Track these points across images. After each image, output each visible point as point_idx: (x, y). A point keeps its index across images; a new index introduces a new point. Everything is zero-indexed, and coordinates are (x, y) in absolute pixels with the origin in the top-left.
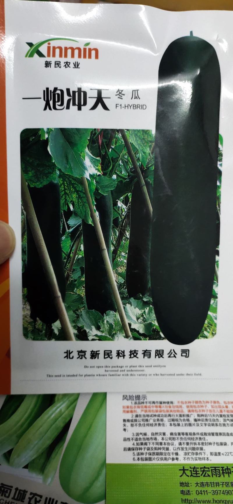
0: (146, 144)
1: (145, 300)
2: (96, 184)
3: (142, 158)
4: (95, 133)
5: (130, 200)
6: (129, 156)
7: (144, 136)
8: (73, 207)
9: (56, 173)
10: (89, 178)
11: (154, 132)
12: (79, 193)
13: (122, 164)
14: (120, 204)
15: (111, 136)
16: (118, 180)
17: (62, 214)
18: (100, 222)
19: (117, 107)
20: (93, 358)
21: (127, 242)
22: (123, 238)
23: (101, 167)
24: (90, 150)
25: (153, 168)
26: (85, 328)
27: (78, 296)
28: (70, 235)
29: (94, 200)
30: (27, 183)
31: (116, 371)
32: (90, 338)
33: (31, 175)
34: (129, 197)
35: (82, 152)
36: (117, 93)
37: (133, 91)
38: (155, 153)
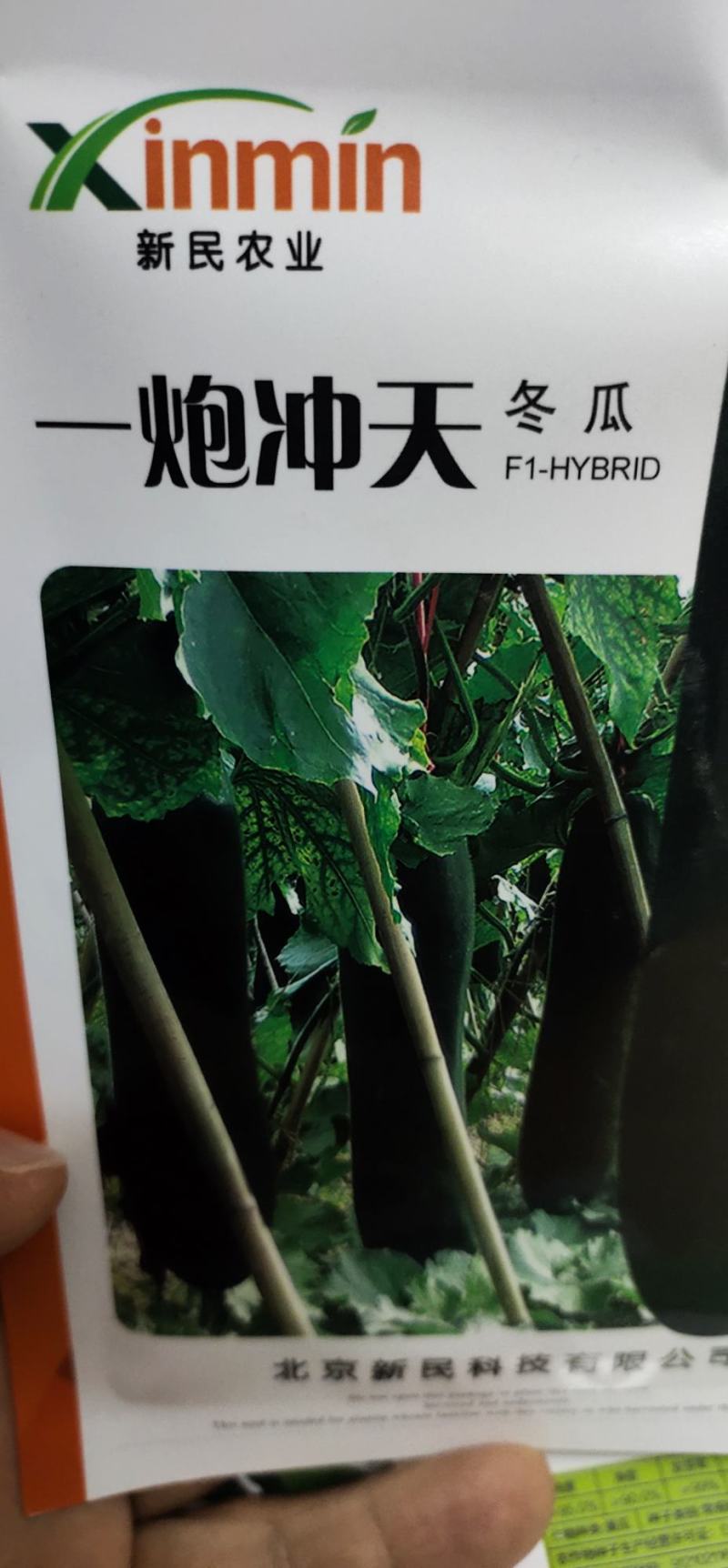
0: (644, 641)
1: (590, 1215)
2: (401, 809)
3: (620, 702)
4: (401, 595)
5: (554, 878)
6: (559, 695)
7: (637, 607)
8: (299, 897)
9: (219, 761)
10: (370, 787)
11: (686, 587)
12: (328, 843)
13: (527, 730)
14: (507, 891)
15: (474, 610)
16: (502, 794)
17: (254, 928)
18: (417, 960)
19: (512, 472)
21: (530, 1033)
22: (513, 1016)
23: (425, 742)
24: (374, 669)
25: (669, 746)
26: (353, 1304)
27: (325, 1209)
28: (289, 1005)
29: (391, 875)
30: (89, 800)
32: (371, 1329)
33: (104, 766)
34: (552, 865)
35: (337, 678)
36: (515, 399)
37: (597, 389)
38: (685, 684)
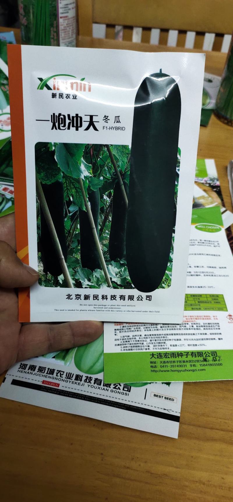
0: (124, 155)
1: (122, 262)
2: (88, 183)
3: (121, 165)
4: (88, 147)
5: (112, 195)
6: (112, 164)
7: (123, 150)
8: (72, 198)
9: (60, 174)
10: (83, 179)
11: (130, 147)
12: (77, 189)
13: (107, 170)
14: (105, 197)
15: (99, 150)
16: (104, 180)
17: (65, 203)
18: (91, 209)
19: (104, 129)
20: (85, 300)
21: (110, 224)
22: (107, 220)
23: (92, 171)
24: (84, 159)
25: (129, 173)
26: (80, 280)
27: (75, 259)
28: (70, 217)
29: (87, 194)
30: (40, 181)
31: (101, 308)
32: (84, 286)
33: (43, 175)
34: (112, 193)
35: (79, 160)
36: (104, 118)
37: (115, 117)
38: (131, 162)
